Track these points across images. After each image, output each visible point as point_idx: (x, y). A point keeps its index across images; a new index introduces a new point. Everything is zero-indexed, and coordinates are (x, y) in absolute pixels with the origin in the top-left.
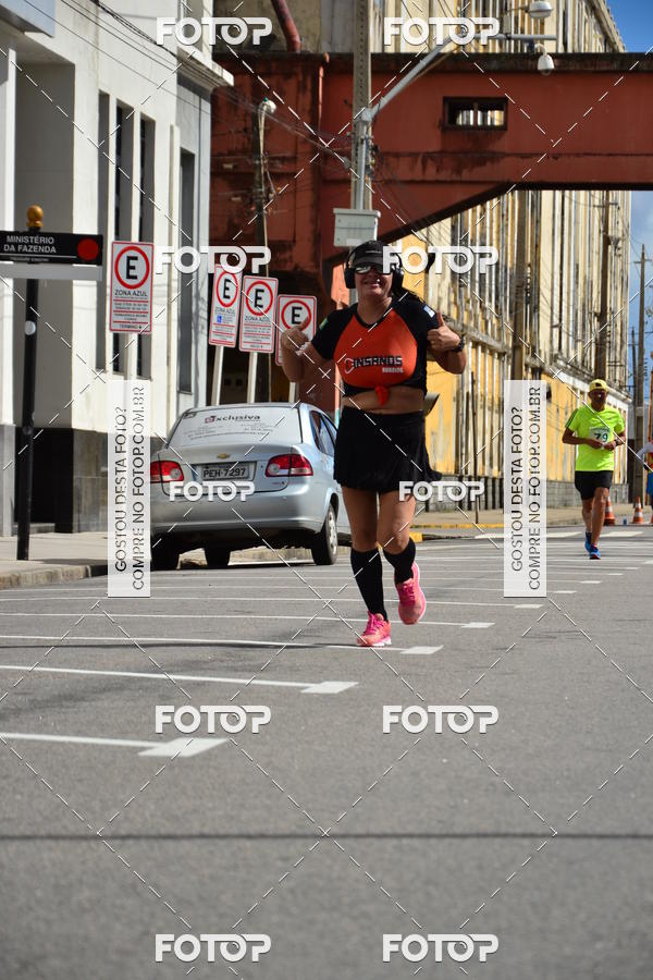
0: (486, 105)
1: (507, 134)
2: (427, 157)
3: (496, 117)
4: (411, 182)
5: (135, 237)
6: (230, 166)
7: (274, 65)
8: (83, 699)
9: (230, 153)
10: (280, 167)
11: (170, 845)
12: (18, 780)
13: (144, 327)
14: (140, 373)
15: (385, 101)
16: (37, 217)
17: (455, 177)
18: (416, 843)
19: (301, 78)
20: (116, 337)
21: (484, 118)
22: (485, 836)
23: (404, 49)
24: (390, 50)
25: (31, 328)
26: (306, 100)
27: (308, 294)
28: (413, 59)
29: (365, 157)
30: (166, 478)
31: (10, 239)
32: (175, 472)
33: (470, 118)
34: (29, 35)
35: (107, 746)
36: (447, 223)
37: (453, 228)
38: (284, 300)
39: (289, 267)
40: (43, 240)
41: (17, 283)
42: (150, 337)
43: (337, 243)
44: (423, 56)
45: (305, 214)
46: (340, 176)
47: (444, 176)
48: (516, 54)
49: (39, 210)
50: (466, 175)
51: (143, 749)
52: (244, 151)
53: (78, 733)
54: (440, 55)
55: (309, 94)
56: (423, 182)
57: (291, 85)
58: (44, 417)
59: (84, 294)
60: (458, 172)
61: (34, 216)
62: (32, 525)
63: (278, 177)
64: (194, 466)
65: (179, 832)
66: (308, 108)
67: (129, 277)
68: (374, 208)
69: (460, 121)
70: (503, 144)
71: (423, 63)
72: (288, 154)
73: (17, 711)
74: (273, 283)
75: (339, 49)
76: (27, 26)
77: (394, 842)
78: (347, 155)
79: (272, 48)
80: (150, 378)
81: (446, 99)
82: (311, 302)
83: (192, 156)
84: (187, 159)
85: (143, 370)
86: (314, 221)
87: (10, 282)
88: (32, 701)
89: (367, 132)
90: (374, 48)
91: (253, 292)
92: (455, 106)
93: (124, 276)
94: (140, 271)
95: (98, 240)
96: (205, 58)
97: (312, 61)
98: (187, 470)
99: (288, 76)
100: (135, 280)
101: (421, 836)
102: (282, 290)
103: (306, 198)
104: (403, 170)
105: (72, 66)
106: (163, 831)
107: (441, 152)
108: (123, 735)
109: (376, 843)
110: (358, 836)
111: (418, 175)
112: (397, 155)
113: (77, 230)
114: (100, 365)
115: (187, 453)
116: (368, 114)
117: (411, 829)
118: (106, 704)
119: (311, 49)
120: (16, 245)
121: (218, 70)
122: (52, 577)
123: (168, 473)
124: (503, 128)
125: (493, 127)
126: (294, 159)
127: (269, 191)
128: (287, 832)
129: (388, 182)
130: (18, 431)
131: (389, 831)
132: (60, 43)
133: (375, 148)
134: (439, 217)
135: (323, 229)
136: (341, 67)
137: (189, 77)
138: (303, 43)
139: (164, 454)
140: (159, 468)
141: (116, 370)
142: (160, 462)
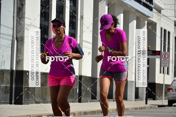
5: (167, 51)
16: (149, 48)
20: (163, 68)
25: (148, 66)
30: (171, 91)
32: (172, 90)
34: (149, 18)
40: (150, 52)
49: (150, 47)
59: (158, 61)
62: (148, 99)
67: (165, 58)
76: (148, 17)
80: (169, 75)
85: (168, 73)
93: (164, 58)
94: (167, 56)
98: (174, 90)
105: (156, 23)
113: (157, 50)
114: (161, 72)
115: (174, 87)
122: (151, 107)
123: (171, 90)
132: (154, 19)
139: (170, 87)
140: (169, 90)
141: (163, 73)
142: (170, 88)
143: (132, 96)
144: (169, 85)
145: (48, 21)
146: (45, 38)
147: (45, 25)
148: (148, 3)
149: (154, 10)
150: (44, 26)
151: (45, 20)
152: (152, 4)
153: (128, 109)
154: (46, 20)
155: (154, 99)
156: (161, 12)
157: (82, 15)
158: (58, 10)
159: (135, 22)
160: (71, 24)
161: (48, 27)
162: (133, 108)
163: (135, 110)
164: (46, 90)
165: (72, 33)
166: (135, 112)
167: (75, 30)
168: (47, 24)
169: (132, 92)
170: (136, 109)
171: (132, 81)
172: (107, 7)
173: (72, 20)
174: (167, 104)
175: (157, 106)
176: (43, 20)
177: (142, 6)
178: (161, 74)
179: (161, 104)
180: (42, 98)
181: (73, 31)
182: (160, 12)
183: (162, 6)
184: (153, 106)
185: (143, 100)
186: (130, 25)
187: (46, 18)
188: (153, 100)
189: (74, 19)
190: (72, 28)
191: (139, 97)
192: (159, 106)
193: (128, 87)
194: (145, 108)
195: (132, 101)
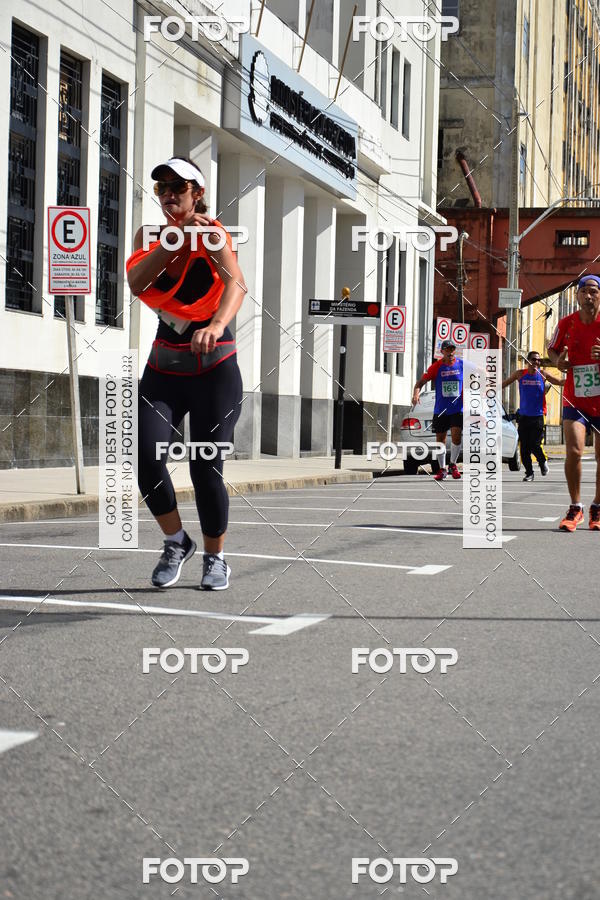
0: (578, 234)
1: (589, 250)
2: (547, 261)
3: (583, 241)
4: (539, 274)
5: (396, 303)
6: (444, 266)
7: (468, 214)
8: (375, 543)
9: (445, 259)
10: (470, 266)
11: (428, 622)
12: (346, 586)
13: (402, 350)
14: (397, 373)
15: (525, 232)
16: (347, 293)
17: (562, 272)
18: (556, 623)
19: (481, 220)
20: (385, 354)
21: (577, 241)
22: (592, 620)
23: (535, 206)
24: (528, 206)
25: (343, 350)
26: (484, 232)
27: (485, 332)
28: (541, 211)
29: (515, 262)
30: (412, 427)
31: (333, 304)
32: (416, 424)
33: (568, 241)
34: (343, 200)
35: (390, 568)
36: (557, 295)
37: (560, 298)
38: (473, 335)
39: (475, 318)
40: (350, 305)
41: (335, 326)
42: (402, 355)
43: (500, 306)
44: (546, 209)
45: (483, 291)
46: (501, 271)
47: (556, 271)
48: (593, 208)
49: (348, 289)
50: (567, 271)
51: (409, 570)
52: (452, 259)
53: (375, 562)
54: (555, 209)
55: (486, 229)
56: (545, 274)
57: (476, 225)
58: (349, 396)
59: (369, 335)
60: (564, 269)
61: (345, 293)
62: (343, 451)
63: (469, 272)
64: (426, 421)
65: (432, 616)
66: (485, 235)
67: (393, 324)
68: (520, 288)
69: (564, 243)
70: (586, 255)
71: (546, 213)
72: (475, 260)
73: (343, 549)
74: (467, 327)
75: (502, 206)
76: (342, 196)
77: (544, 622)
78: (506, 260)
79: (468, 205)
80: (402, 376)
81: (557, 231)
82: (487, 336)
83: (425, 261)
84: (423, 262)
85: (399, 371)
86: (488, 294)
87: (331, 326)
88: (349, 544)
89: (516, 249)
90: (520, 205)
91: (457, 331)
92: (562, 235)
93: (391, 324)
94: (399, 320)
95: (378, 304)
96: (432, 210)
97: (488, 212)
98: (423, 423)
99: (475, 219)
100: (396, 326)
101: (558, 620)
102: (472, 330)
103: (483, 283)
104: (534, 268)
105: (365, 216)
106: (424, 615)
107: (555, 259)
108: (398, 563)
109: (535, 623)
110: (525, 619)
111: (542, 271)
112: (531, 260)
113: (366, 300)
114: (377, 369)
115: (423, 414)
116: (517, 240)
117: (552, 616)
118: (388, 546)
119: (487, 206)
120: (336, 307)
121: (439, 217)
122: (353, 477)
123: (413, 424)
124: (587, 246)
125: (581, 246)
126: (477, 262)
127: (465, 279)
128: (488, 617)
129: (527, 274)
130: (336, 403)
131: (541, 617)
132: (358, 204)
133: (520, 257)
134: (553, 292)
135: (493, 298)
136: (503, 215)
137: (424, 220)
138: (483, 203)
139: (411, 415)
140: (408, 422)
141: (385, 370)
142: (409, 419)
143: (292, 442)
144: (407, 409)
145: (34, 208)
146: (24, 262)
147: (21, 221)
148: (341, 155)
149: (357, 173)
150: (21, 224)
151: (23, 204)
152: (354, 157)
153: (285, 485)
154: (25, 202)
155: (359, 450)
156: (380, 181)
157: (137, 188)
158: (63, 173)
159: (301, 210)
160: (104, 219)
161: (33, 225)
162: (298, 481)
163: (307, 487)
164: (27, 426)
165: (107, 246)
166: (306, 493)
167: (117, 235)
168: (28, 218)
169: (291, 429)
170: (309, 482)
171: (293, 396)
172: (214, 165)
173: (108, 203)
174: (401, 467)
175: (371, 473)
176: (17, 203)
177: (322, 162)
178: (377, 374)
179: (381, 466)
180: (15, 450)
181: (109, 240)
182: (377, 181)
183: (382, 162)
184: (360, 473)
185: (325, 455)
186: (286, 220)
187: (26, 197)
188: (355, 453)
189: (112, 202)
190: (108, 232)
191: (312, 443)
192: (377, 474)
193: (279, 415)
194: (334, 481)
195: (291, 457)
